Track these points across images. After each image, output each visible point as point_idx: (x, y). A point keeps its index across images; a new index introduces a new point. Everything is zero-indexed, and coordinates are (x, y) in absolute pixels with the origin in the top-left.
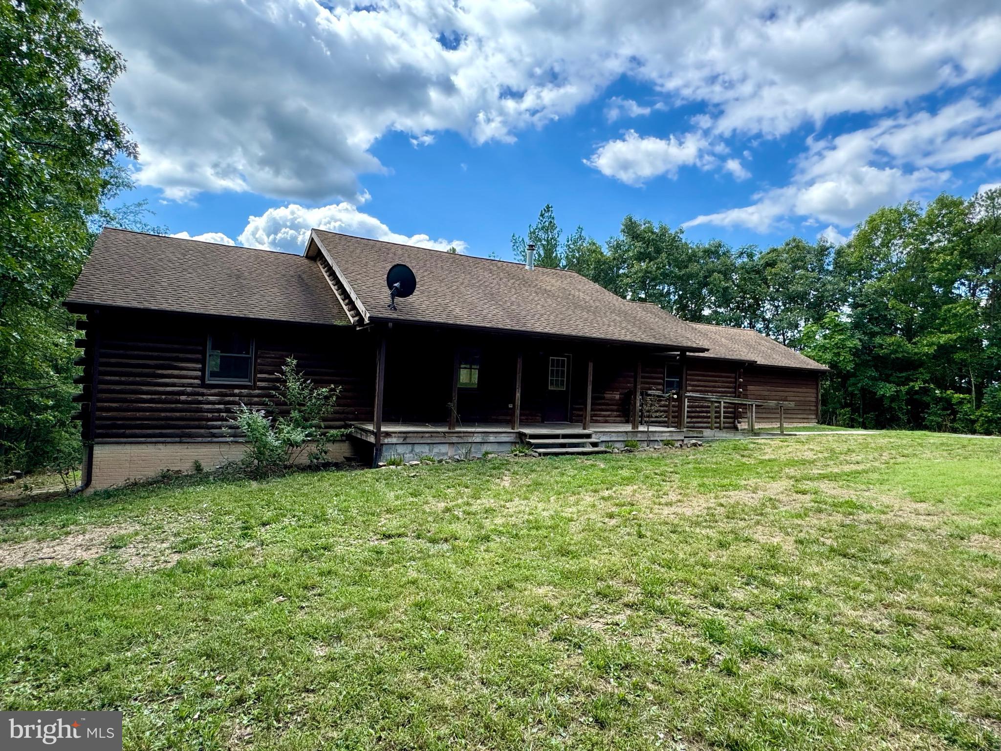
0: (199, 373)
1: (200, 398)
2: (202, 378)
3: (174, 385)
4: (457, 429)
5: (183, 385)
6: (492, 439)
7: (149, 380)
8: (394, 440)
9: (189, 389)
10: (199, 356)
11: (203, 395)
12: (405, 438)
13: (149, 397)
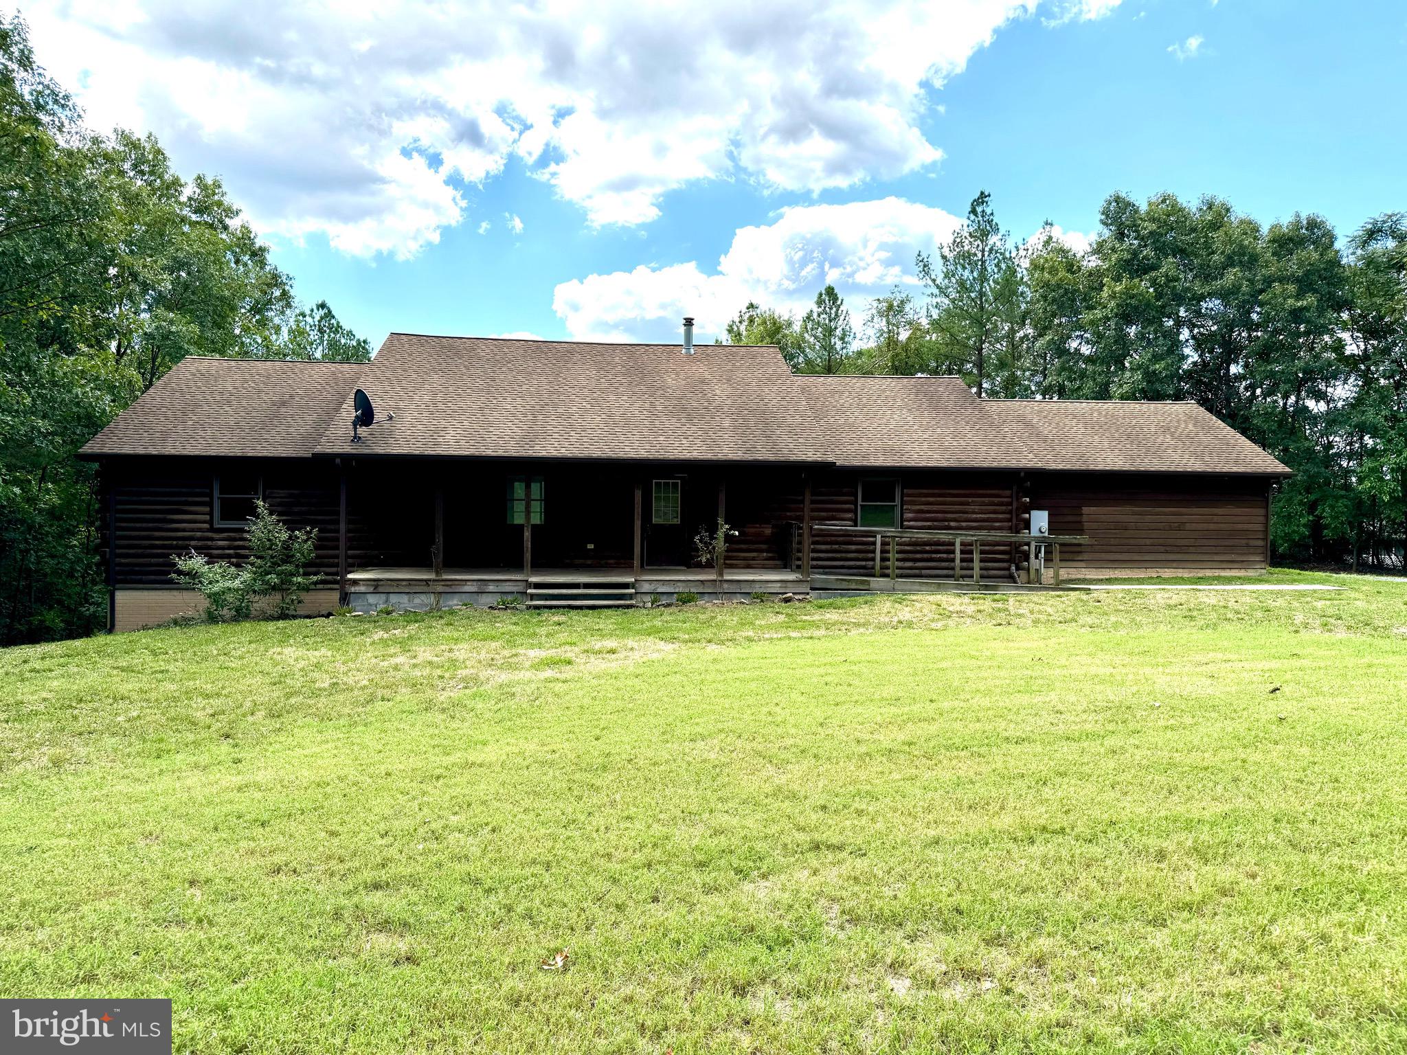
0: (208, 517)
1: (209, 543)
2: (211, 522)
3: (184, 530)
4: (445, 577)
5: (192, 530)
6: (491, 588)
7: (160, 525)
8: (362, 589)
9: (199, 534)
10: (207, 499)
11: (212, 539)
12: (376, 587)
13: (161, 542)
